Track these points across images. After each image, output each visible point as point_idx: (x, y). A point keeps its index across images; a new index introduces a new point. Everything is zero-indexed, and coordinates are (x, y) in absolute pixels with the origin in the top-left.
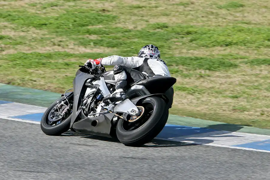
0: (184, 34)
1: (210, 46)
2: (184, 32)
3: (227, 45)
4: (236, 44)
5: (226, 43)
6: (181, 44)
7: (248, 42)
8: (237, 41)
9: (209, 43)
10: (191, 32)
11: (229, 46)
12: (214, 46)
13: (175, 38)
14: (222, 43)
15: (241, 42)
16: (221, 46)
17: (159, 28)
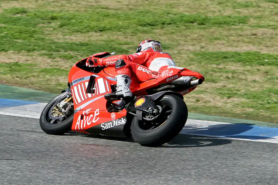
0: (48, 19)
1: (83, 31)
2: (48, 17)
3: (101, 31)
4: (110, 29)
5: (99, 28)
6: (52, 29)
7: (122, 27)
8: (111, 27)
9: (83, 28)
10: (55, 17)
11: (103, 32)
12: (88, 31)
13: (42, 23)
14: (96, 29)
15: (114, 28)
16: (96, 32)
17: (18, 13)
